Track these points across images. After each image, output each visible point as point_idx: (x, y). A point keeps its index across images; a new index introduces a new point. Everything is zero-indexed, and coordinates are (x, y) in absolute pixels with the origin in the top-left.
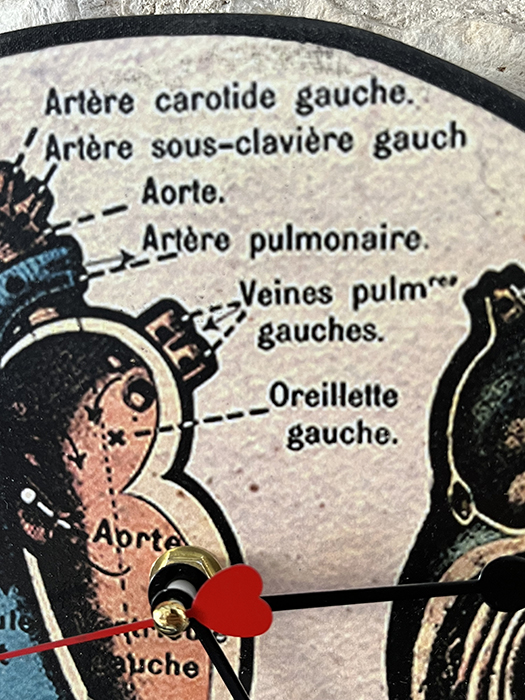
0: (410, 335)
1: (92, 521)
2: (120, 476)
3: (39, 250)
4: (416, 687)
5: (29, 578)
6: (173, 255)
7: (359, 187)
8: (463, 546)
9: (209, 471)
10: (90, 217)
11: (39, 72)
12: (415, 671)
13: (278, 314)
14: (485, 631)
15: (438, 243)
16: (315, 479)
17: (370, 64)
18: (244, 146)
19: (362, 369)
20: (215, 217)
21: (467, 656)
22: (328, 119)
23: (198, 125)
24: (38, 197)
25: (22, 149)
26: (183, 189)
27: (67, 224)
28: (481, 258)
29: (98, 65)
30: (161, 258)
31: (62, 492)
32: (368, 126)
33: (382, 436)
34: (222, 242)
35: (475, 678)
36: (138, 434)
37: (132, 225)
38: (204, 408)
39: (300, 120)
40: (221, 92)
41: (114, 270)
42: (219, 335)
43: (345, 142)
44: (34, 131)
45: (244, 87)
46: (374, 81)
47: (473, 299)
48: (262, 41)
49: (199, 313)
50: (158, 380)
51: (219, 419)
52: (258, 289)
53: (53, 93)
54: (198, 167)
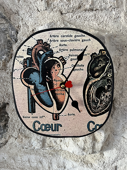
0: (85, 59)
1: (54, 79)
2: (56, 74)
3: (49, 51)
4: (86, 95)
5: (47, 85)
6: (62, 51)
7: (80, 45)
8: (90, 80)
9: (65, 74)
10: (54, 48)
11: (49, 33)
12: (86, 93)
13: (72, 57)
14: (93, 89)
15: (88, 50)
16: (76, 74)
17: (82, 33)
18: (69, 41)
19: (81, 63)
20: (66, 48)
21: (91, 92)
22: (78, 38)
23: (65, 38)
24: (49, 46)
25: (47, 41)
26: (63, 45)
27: (52, 48)
28: (92, 52)
29: (55, 32)
30: (61, 52)
31: (50, 76)
32: (81, 39)
33: (83, 70)
34: (67, 50)
35: (92, 94)
36: (58, 70)
37: (58, 48)
38: (65, 67)
39: (75, 38)
40: (67, 35)
41: (56, 53)
42: (67, 60)
43: (79, 40)
44: (49, 39)
45: (69, 35)
46: (82, 34)
47: (91, 56)
48: (71, 30)
49: (65, 57)
50: (60, 64)
51: (66, 68)
52: (71, 55)
53: (51, 35)
54: (65, 43)
